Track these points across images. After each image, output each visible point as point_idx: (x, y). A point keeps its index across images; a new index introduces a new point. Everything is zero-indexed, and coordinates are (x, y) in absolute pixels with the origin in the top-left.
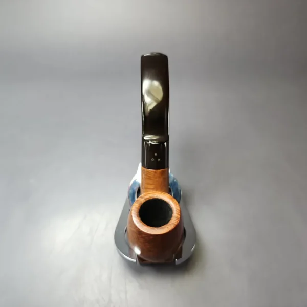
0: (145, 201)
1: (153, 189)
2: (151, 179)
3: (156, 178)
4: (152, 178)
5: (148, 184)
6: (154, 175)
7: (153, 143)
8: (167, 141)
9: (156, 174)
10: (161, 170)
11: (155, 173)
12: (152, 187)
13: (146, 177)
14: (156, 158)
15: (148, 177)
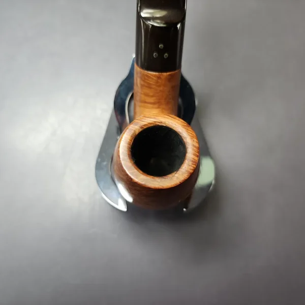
0: (141, 130)
1: (154, 103)
2: (150, 88)
3: (159, 86)
4: (154, 86)
5: (147, 95)
6: (157, 82)
7: (156, 24)
8: (182, 20)
9: (159, 81)
10: (168, 73)
11: (159, 78)
12: (152, 100)
13: (142, 83)
14: (161, 52)
15: (146, 84)
